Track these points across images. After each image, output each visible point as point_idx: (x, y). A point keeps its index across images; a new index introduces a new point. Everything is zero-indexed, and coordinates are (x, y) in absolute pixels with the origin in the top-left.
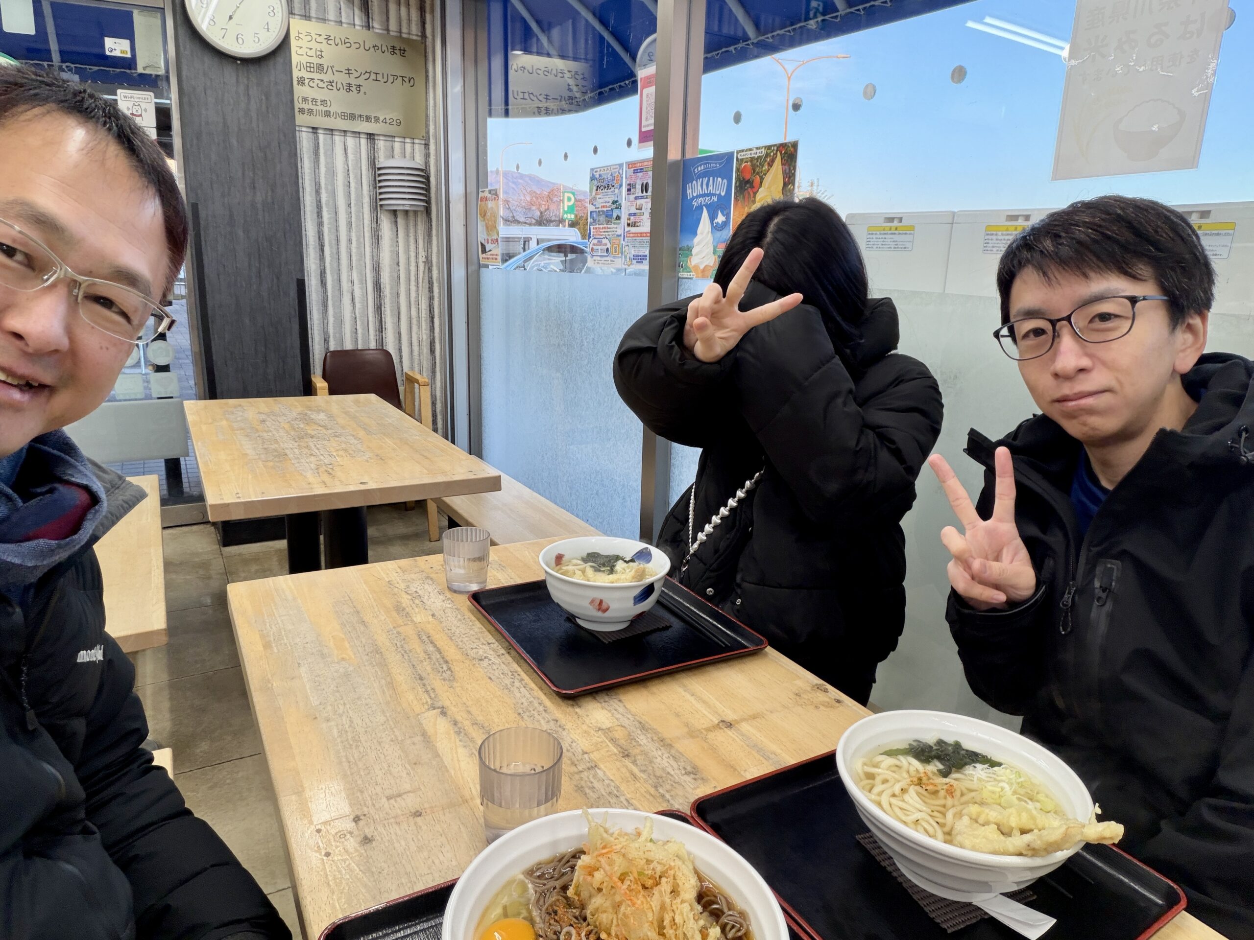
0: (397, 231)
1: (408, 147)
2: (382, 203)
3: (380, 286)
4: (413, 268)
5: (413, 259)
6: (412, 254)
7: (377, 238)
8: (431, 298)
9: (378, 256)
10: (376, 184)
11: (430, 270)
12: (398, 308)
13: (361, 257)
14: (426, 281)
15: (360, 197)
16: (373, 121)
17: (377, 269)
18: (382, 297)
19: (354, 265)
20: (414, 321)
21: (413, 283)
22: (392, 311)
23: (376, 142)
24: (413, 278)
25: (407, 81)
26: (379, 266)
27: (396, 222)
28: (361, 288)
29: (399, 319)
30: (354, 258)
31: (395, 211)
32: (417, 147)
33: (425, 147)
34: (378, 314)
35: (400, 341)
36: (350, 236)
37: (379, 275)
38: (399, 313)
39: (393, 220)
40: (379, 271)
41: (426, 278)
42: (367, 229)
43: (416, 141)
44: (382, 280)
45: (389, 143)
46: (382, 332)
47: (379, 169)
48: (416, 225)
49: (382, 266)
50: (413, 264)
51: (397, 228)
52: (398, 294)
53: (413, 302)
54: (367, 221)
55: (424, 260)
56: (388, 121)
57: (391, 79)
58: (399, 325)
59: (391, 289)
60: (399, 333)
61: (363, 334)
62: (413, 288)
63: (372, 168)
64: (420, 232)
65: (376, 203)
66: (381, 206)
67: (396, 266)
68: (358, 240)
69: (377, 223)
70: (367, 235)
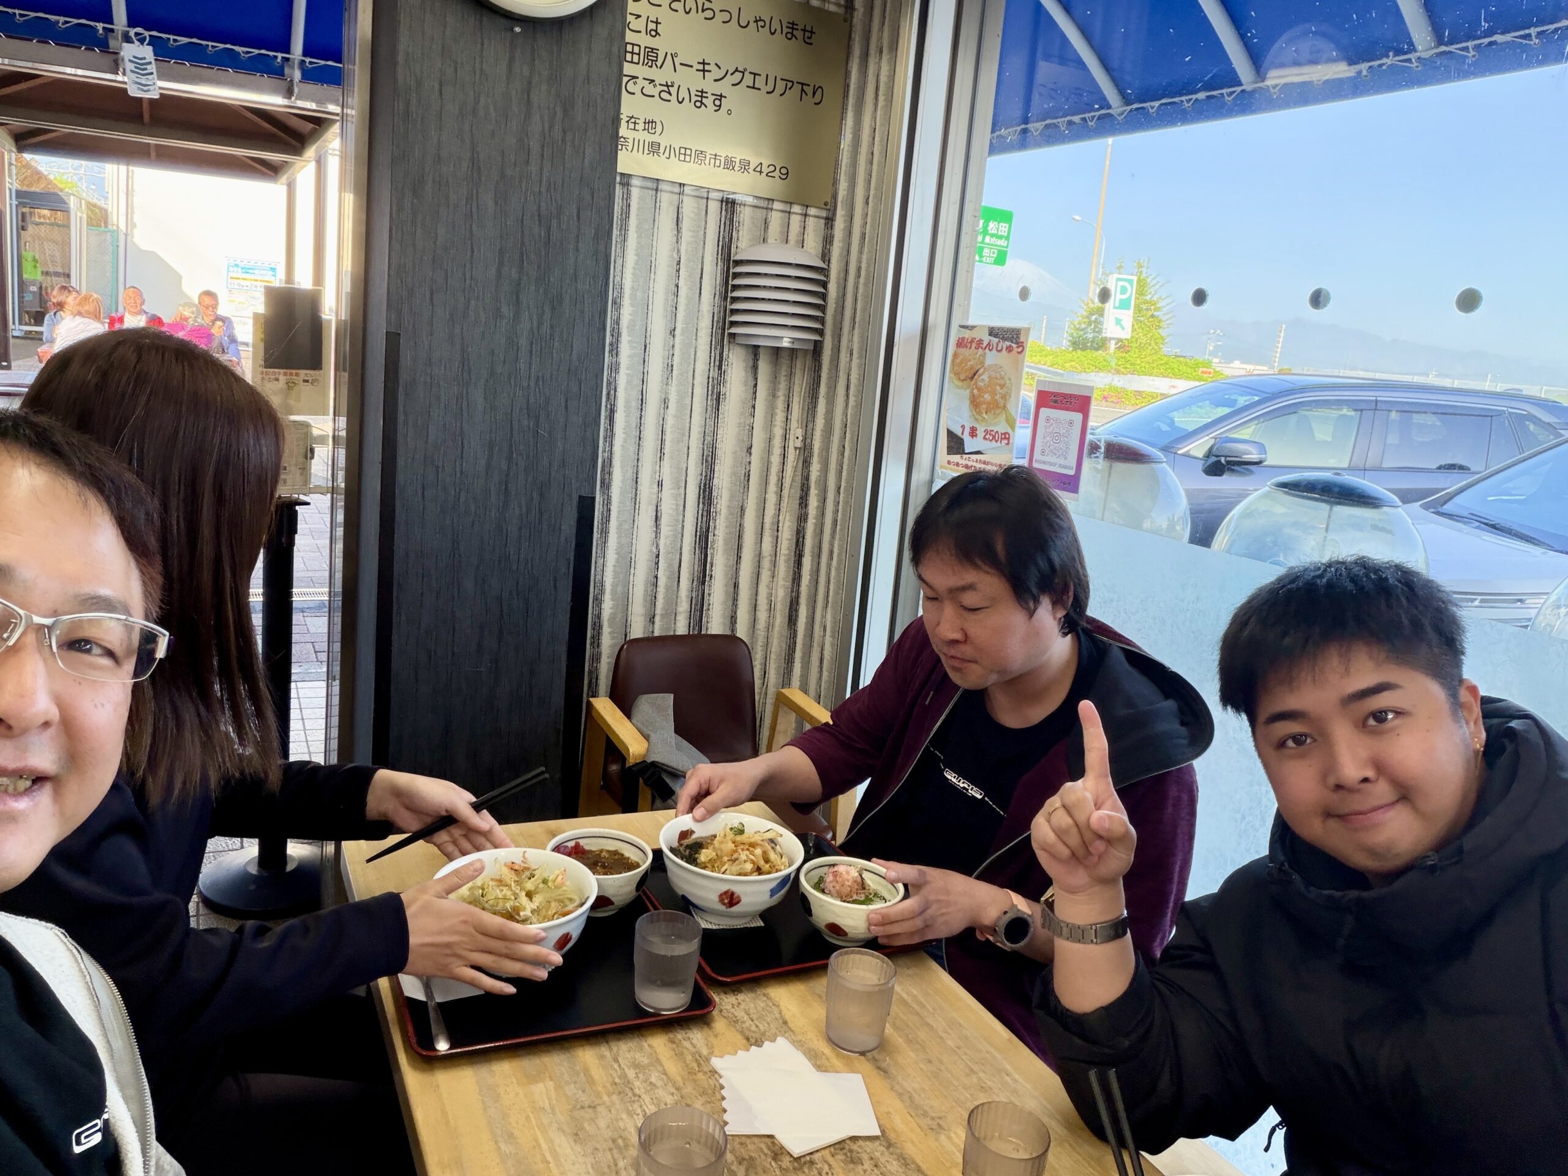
0: (755, 385)
1: (796, 220)
2: (733, 330)
3: (711, 493)
4: (776, 459)
5: (777, 443)
6: (778, 432)
7: (716, 399)
8: (802, 518)
9: (715, 433)
10: (726, 292)
11: (806, 463)
12: (740, 537)
13: (683, 435)
14: (798, 484)
15: (694, 315)
16: (737, 168)
17: (709, 461)
18: (713, 515)
19: (667, 450)
20: (766, 564)
21: (772, 488)
22: (726, 542)
23: (738, 209)
24: (773, 479)
25: (810, 94)
26: (713, 455)
27: (755, 368)
28: (676, 497)
29: (739, 558)
30: (668, 437)
31: (757, 347)
32: (811, 222)
33: (826, 224)
34: (701, 548)
35: (735, 600)
36: (666, 393)
37: (712, 471)
38: (739, 548)
39: (751, 363)
40: (713, 463)
41: (798, 479)
42: (700, 381)
43: (812, 211)
44: (715, 482)
45: (760, 214)
46: (703, 583)
47: (738, 263)
48: (791, 375)
49: (719, 452)
50: (777, 451)
51: (756, 379)
52: (742, 510)
53: (767, 526)
54: (702, 365)
55: (799, 444)
56: (765, 170)
57: (781, 85)
58: (737, 571)
59: (732, 498)
60: (736, 586)
61: (668, 588)
62: (771, 498)
63: (723, 259)
64: (796, 389)
65: (724, 330)
66: (730, 334)
67: (744, 453)
68: (680, 402)
69: (720, 368)
70: (700, 391)
